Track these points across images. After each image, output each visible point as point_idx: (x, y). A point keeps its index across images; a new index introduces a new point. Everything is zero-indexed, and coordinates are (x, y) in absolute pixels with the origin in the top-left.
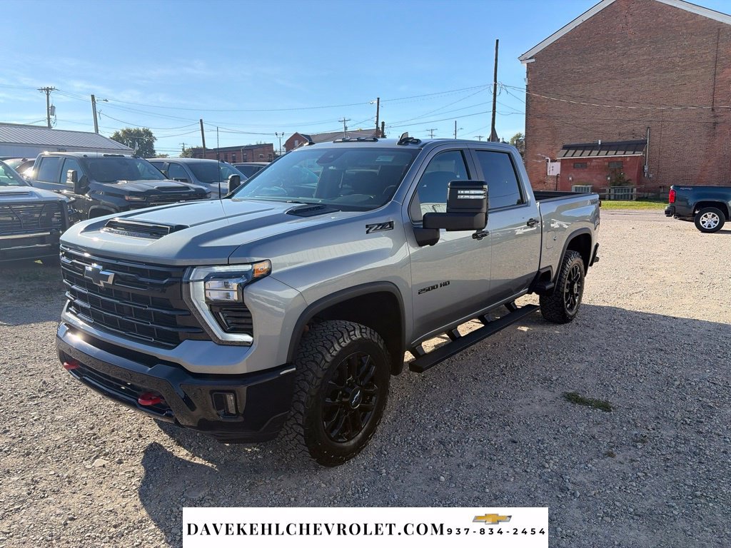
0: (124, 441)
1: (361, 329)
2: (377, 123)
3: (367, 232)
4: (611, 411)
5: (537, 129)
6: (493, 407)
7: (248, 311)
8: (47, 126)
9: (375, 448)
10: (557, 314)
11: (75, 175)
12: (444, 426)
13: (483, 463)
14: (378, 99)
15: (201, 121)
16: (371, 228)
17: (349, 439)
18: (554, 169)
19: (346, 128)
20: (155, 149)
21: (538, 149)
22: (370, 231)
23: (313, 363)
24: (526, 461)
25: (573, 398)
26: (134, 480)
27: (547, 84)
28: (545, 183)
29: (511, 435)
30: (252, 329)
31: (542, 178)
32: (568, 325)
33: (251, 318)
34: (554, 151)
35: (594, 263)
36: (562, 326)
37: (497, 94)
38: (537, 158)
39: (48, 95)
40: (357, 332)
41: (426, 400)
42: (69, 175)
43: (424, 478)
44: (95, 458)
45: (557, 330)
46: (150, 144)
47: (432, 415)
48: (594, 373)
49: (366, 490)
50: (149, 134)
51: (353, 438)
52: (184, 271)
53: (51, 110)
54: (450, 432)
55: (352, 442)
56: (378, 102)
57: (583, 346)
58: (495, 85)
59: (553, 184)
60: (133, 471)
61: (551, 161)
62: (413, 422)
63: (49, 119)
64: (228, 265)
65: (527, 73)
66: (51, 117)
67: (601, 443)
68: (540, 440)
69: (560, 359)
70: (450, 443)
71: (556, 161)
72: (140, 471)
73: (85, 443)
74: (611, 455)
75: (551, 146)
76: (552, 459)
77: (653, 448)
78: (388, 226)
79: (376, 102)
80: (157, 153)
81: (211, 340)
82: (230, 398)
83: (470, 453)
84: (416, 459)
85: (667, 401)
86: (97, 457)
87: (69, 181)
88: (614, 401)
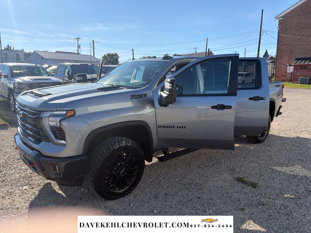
0: (39, 180)
1: (126, 141)
2: (206, 49)
3: (131, 98)
4: (256, 188)
5: (282, 51)
6: (199, 181)
7: (63, 131)
8: (77, 52)
9: (135, 194)
10: (253, 139)
11: (68, 72)
12: (171, 187)
13: (178, 206)
14: (207, 39)
15: (133, 49)
16: (133, 97)
17: (120, 189)
18: (290, 69)
19: (196, 52)
20: (119, 61)
21: (282, 60)
22: (133, 98)
23: (99, 155)
24: (199, 208)
25: (240, 180)
26: (33, 196)
27: (289, 29)
28: (285, 76)
29: (200, 194)
30: (65, 139)
31: (284, 74)
32: (259, 144)
33: (65, 134)
34: (291, 61)
35: (278, 116)
36: (256, 145)
37: (262, 35)
38: (282, 64)
39: (78, 40)
40: (124, 142)
41: (170, 174)
42: (66, 72)
43: (147, 210)
44: (25, 186)
45: (252, 147)
46: (117, 59)
47: (169, 182)
48: (259, 168)
49: (120, 212)
50: (116, 55)
51: (123, 188)
52: (41, 113)
53: (79, 47)
54: (173, 190)
55: (122, 191)
56: (207, 40)
57: (261, 155)
58: (261, 31)
59: (290, 76)
60: (35, 193)
61: (289, 66)
62: (159, 184)
63: (78, 50)
64: (57, 111)
65: (279, 24)
66: (79, 49)
67: (241, 204)
68: (212, 198)
69: (245, 160)
70: (169, 195)
71: (291, 66)
72: (37, 193)
73: (25, 179)
74: (243, 210)
75: (289, 59)
76: (212, 208)
77: (267, 209)
78: (144, 96)
79: (206, 40)
80: (120, 63)
81: (51, 142)
82: (57, 167)
83: (175, 201)
84: (150, 201)
85: (289, 186)
86: (26, 185)
87: (66, 75)
88: (261, 183)
